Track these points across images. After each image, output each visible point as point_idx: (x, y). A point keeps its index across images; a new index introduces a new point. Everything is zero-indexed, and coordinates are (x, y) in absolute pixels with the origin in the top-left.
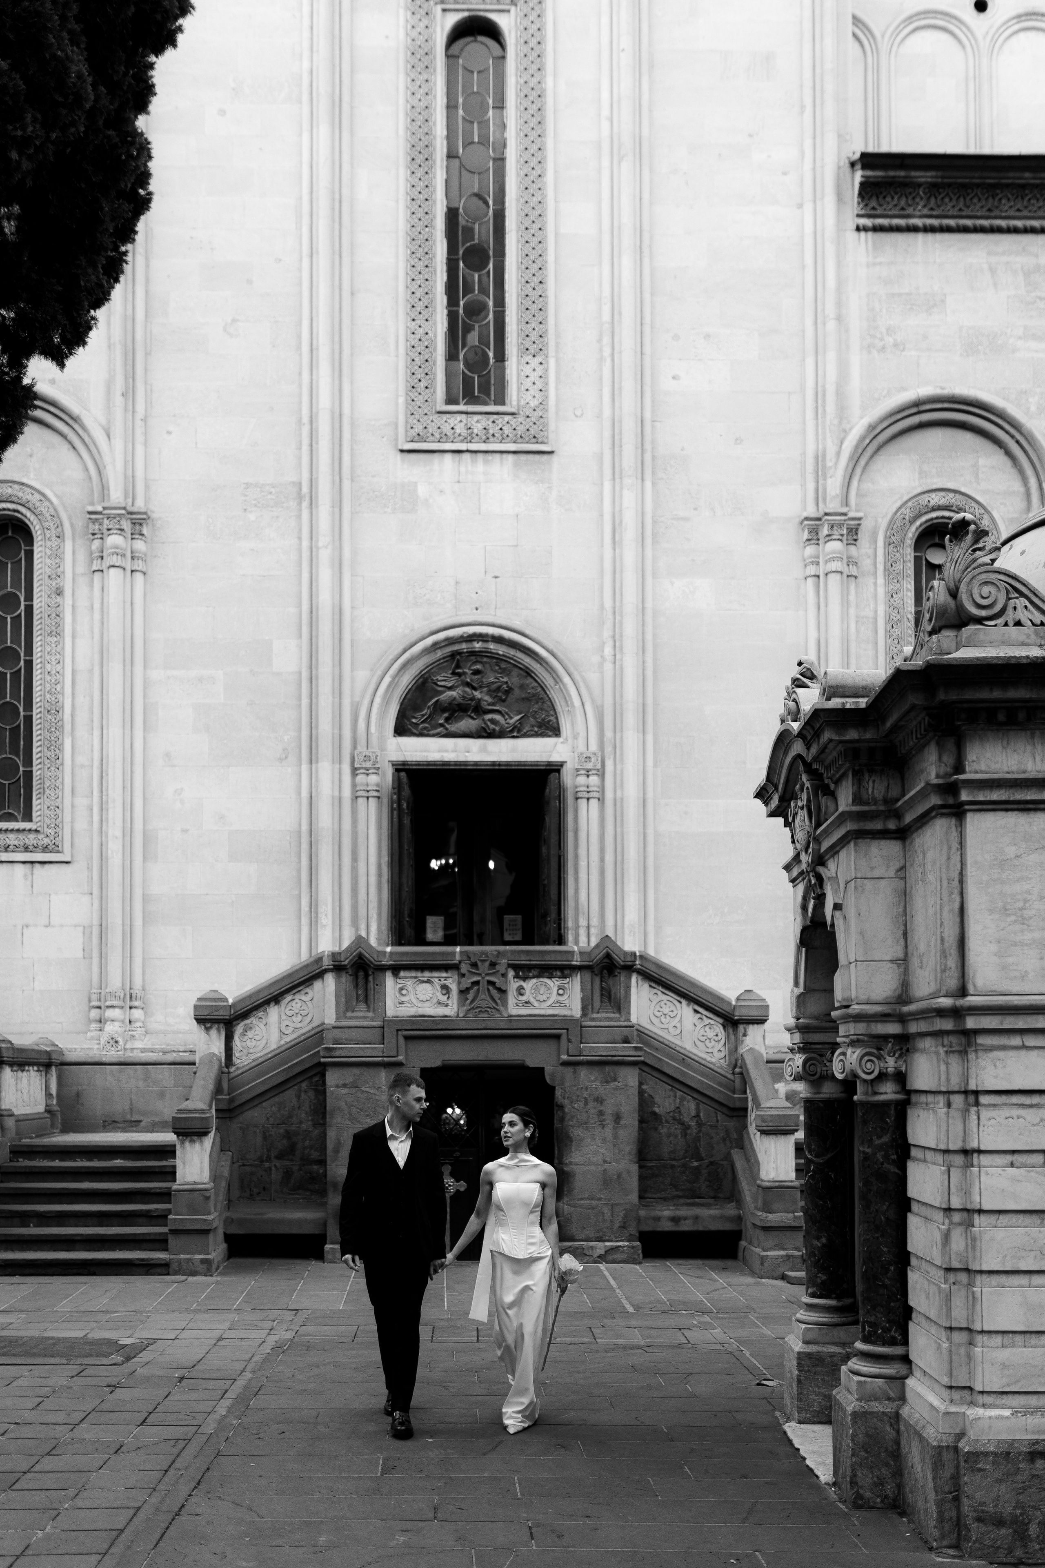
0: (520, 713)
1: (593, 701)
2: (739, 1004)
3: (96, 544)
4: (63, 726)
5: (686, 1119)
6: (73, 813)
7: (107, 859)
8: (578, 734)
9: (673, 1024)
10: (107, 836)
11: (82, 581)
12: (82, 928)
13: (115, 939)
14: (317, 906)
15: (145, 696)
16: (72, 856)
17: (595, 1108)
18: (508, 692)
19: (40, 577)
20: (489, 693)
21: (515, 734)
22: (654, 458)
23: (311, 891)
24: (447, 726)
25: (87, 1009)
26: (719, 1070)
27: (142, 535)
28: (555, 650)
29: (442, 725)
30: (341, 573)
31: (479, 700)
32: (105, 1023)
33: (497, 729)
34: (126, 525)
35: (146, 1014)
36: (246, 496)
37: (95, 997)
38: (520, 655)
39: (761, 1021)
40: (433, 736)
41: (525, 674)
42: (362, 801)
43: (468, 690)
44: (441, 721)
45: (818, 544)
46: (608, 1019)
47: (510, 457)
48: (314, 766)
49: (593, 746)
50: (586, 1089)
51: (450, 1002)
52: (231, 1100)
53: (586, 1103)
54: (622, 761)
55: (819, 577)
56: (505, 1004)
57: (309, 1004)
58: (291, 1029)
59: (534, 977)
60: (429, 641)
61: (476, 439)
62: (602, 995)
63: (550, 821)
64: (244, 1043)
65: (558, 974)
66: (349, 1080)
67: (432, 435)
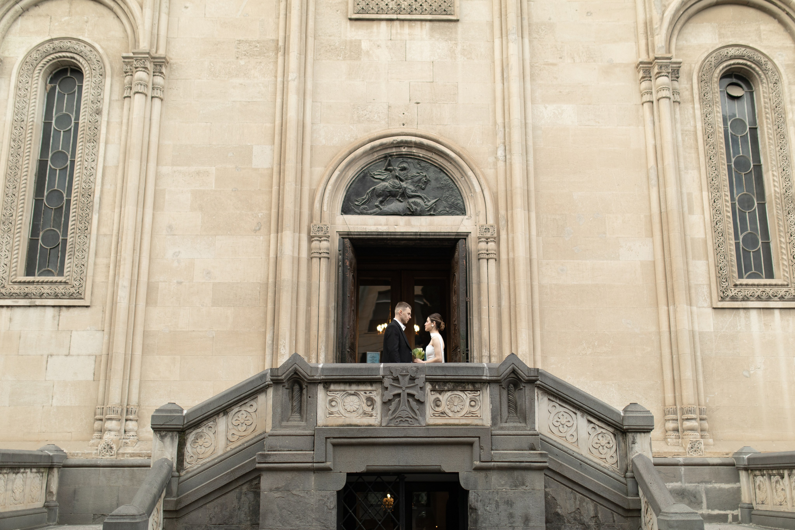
0: (436, 198)
1: (490, 189)
2: (626, 415)
3: (128, 78)
4: (92, 206)
5: (586, 520)
6: (95, 269)
7: (116, 303)
8: (480, 212)
9: (570, 433)
10: (118, 286)
11: (116, 106)
12: (93, 358)
13: (118, 365)
14: (278, 339)
15: (156, 185)
16: (91, 302)
17: (506, 510)
18: (426, 183)
19: (86, 102)
20: (413, 183)
21: (432, 213)
22: (530, 25)
23: (274, 329)
24: (381, 207)
25: (92, 421)
26: (612, 474)
27: (162, 73)
28: (461, 153)
29: (377, 206)
30: (304, 99)
31: (405, 188)
32: (104, 433)
33: (418, 209)
34: (150, 66)
35: (138, 425)
36: (239, 48)
37: (98, 411)
38: (435, 157)
39: (647, 430)
40: (371, 214)
41: (439, 171)
42: (315, 261)
43: (396, 181)
44: (377, 204)
45: (651, 80)
46: (516, 428)
47: (428, 24)
48: (279, 234)
49: (491, 221)
50: (497, 493)
51: (374, 413)
52: (178, 502)
53: (497, 506)
54: (513, 231)
55: (652, 102)
56: (423, 414)
57: (253, 414)
58: (236, 437)
59: (449, 391)
60: (368, 146)
61: (404, 12)
62: (509, 406)
63: (459, 276)
64: (195, 449)
65: (471, 387)
66: (282, 484)
67: (372, 9)
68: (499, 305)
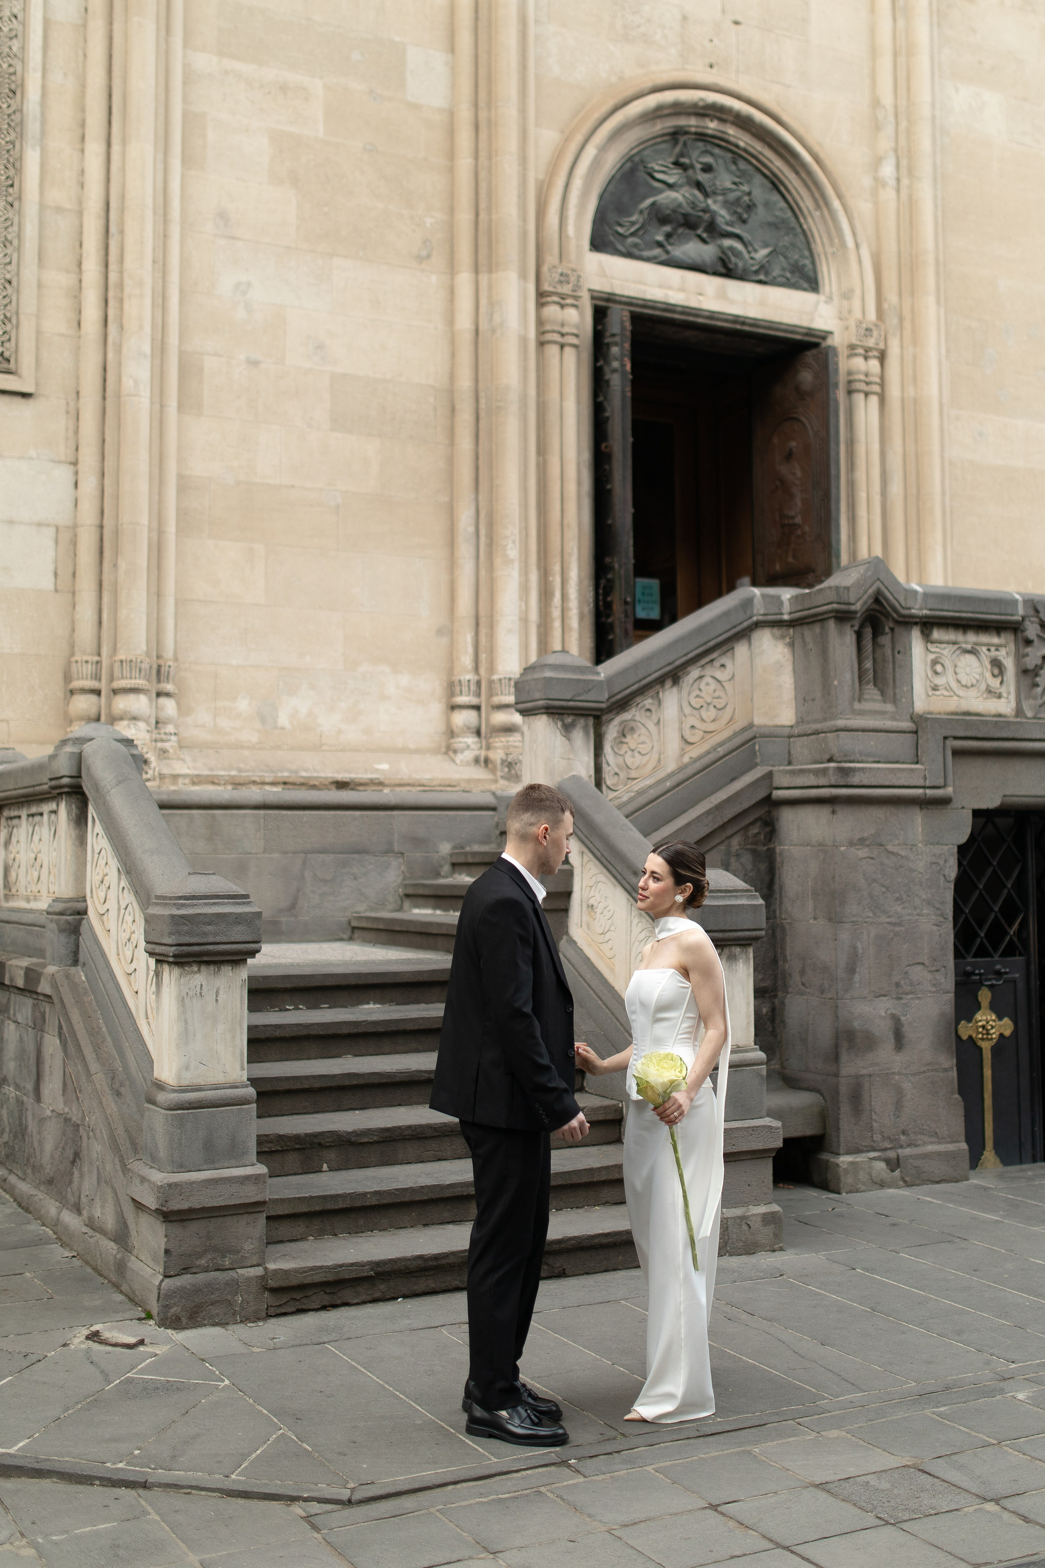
0: (768, 247)
4: (22, 122)
6: (40, 297)
7: (120, 395)
8: (851, 291)
10: (120, 352)
12: (51, 532)
14: (492, 524)
15: (185, 99)
16: (37, 384)
18: (750, 207)
20: (727, 204)
21: (761, 278)
23: (477, 499)
24: (669, 248)
25: (60, 694)
29: (660, 245)
31: (713, 213)
33: (740, 265)
35: (183, 710)
37: (84, 670)
38: (768, 153)
40: (648, 260)
41: (770, 186)
42: (553, 351)
43: (696, 193)
44: (660, 238)
48: (484, 278)
49: (872, 315)
51: (1004, 691)
54: (915, 342)
57: (728, 686)
58: (698, 734)
60: (652, 101)
64: (621, 759)
66: (869, 831)
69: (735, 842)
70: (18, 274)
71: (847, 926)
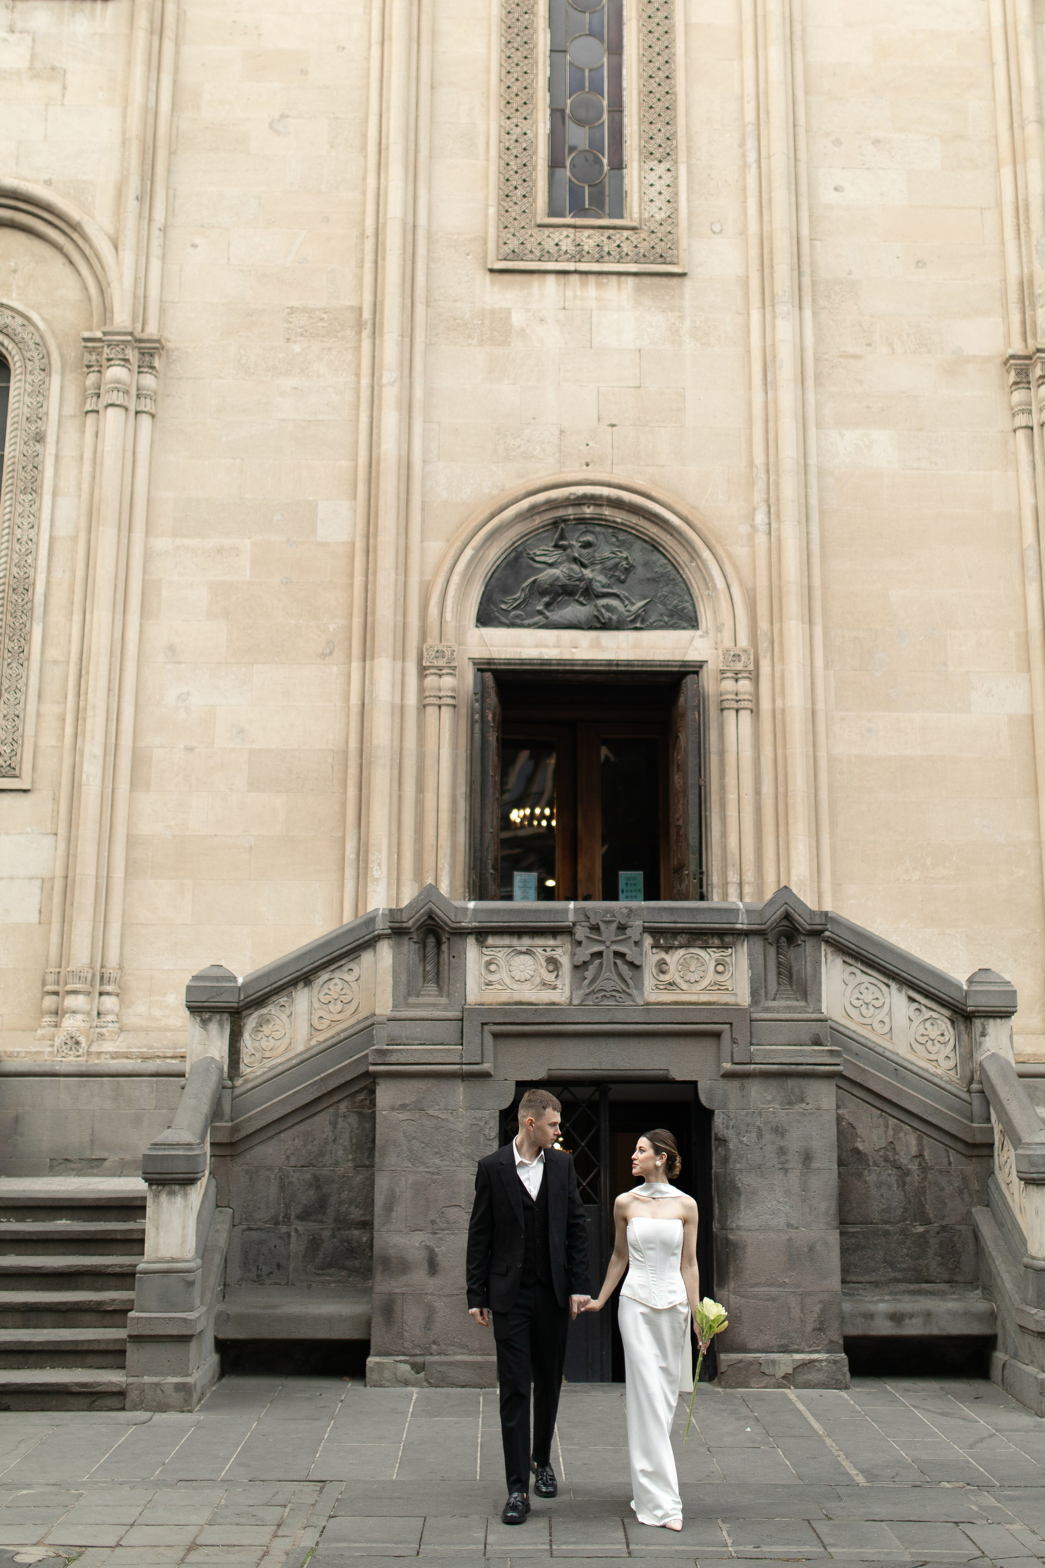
0: (645, 598)
1: (741, 583)
2: (973, 988)
3: (92, 378)
4: (32, 609)
5: (904, 1161)
6: (38, 724)
7: (80, 786)
8: (723, 624)
9: (879, 1018)
10: (82, 755)
11: (71, 426)
12: (38, 883)
13: (85, 896)
14: (367, 851)
15: (145, 571)
16: (33, 783)
17: (773, 1143)
18: (627, 571)
19: (16, 419)
20: (604, 571)
21: (638, 625)
22: (814, 283)
23: (359, 833)
24: (548, 614)
25: (39, 995)
26: (948, 1087)
27: (153, 368)
28: (690, 517)
29: (540, 613)
30: (410, 417)
31: (591, 580)
32: (63, 1016)
33: (614, 617)
34: (132, 355)
35: (122, 1003)
36: (290, 322)
37: (51, 978)
38: (643, 523)
39: (1005, 1014)
40: (529, 626)
41: (651, 548)
42: (431, 711)
43: (575, 567)
44: (539, 608)
45: (1029, 388)
46: (790, 1009)
47: (631, 280)
48: (368, 663)
49: (743, 641)
50: (760, 1114)
51: (559, 983)
52: (235, 1129)
53: (760, 1136)
54: (782, 659)
55: (1032, 428)
56: (640, 986)
57: (354, 985)
58: (326, 1023)
59: (681, 947)
60: (525, 504)
61: (587, 257)
62: (779, 973)
63: (686, 739)
64: (258, 1043)
65: (717, 941)
66: (410, 1099)
67: (531, 252)
68: (758, 792)
69: (343, 1107)
70: (25, 710)
71: (386, 1173)
